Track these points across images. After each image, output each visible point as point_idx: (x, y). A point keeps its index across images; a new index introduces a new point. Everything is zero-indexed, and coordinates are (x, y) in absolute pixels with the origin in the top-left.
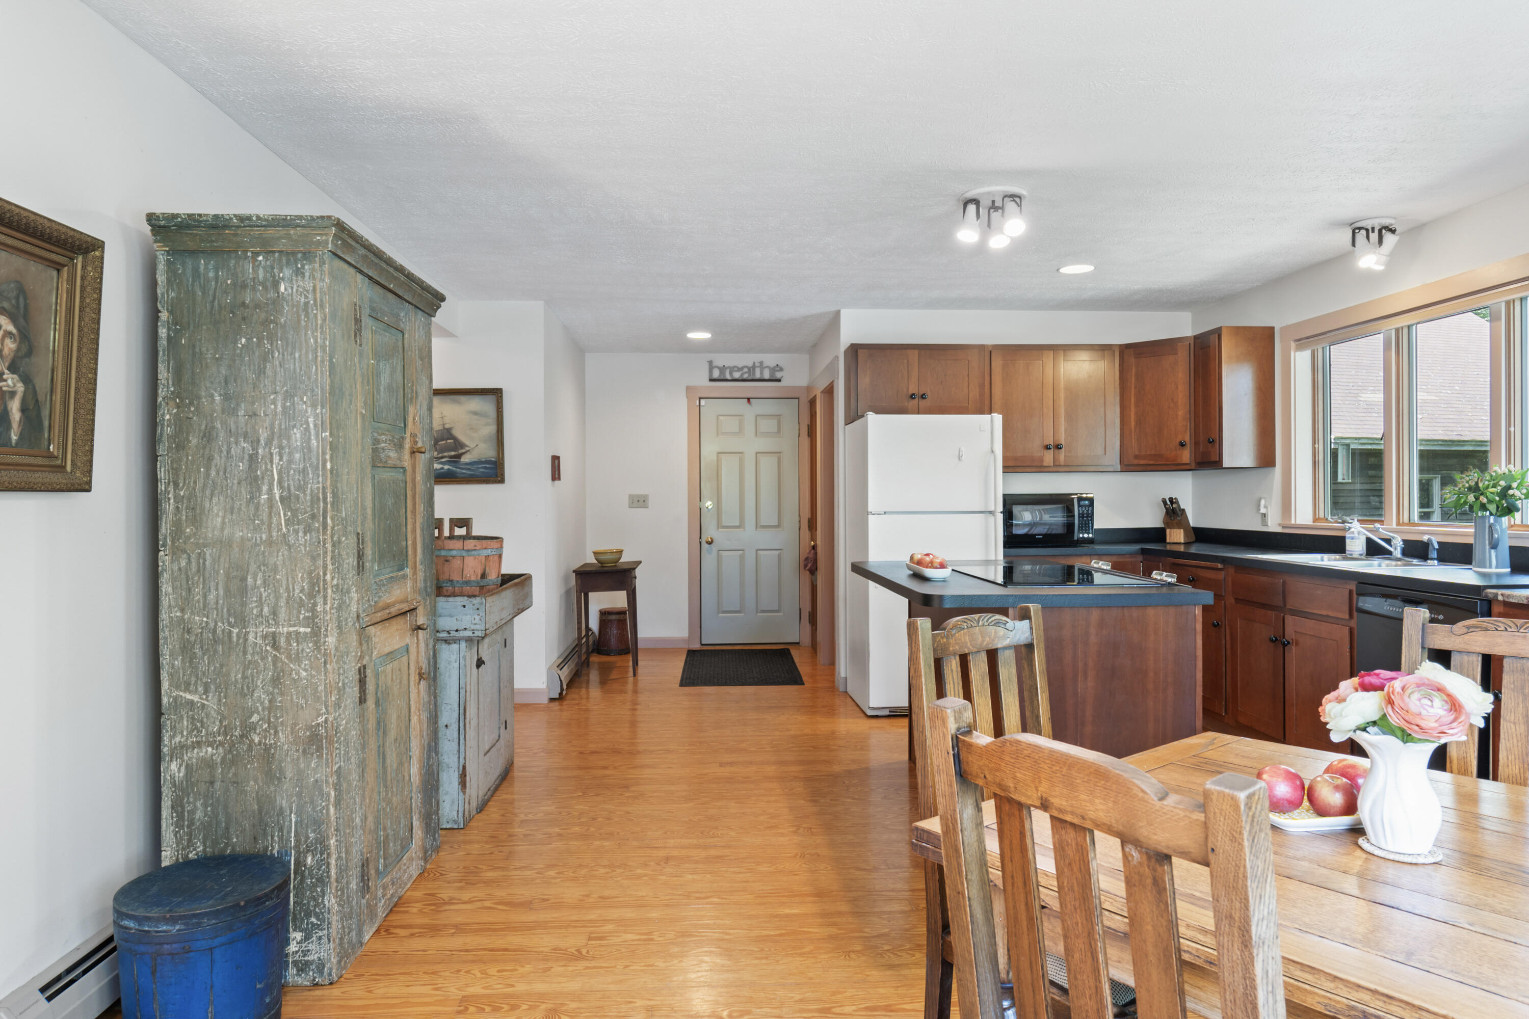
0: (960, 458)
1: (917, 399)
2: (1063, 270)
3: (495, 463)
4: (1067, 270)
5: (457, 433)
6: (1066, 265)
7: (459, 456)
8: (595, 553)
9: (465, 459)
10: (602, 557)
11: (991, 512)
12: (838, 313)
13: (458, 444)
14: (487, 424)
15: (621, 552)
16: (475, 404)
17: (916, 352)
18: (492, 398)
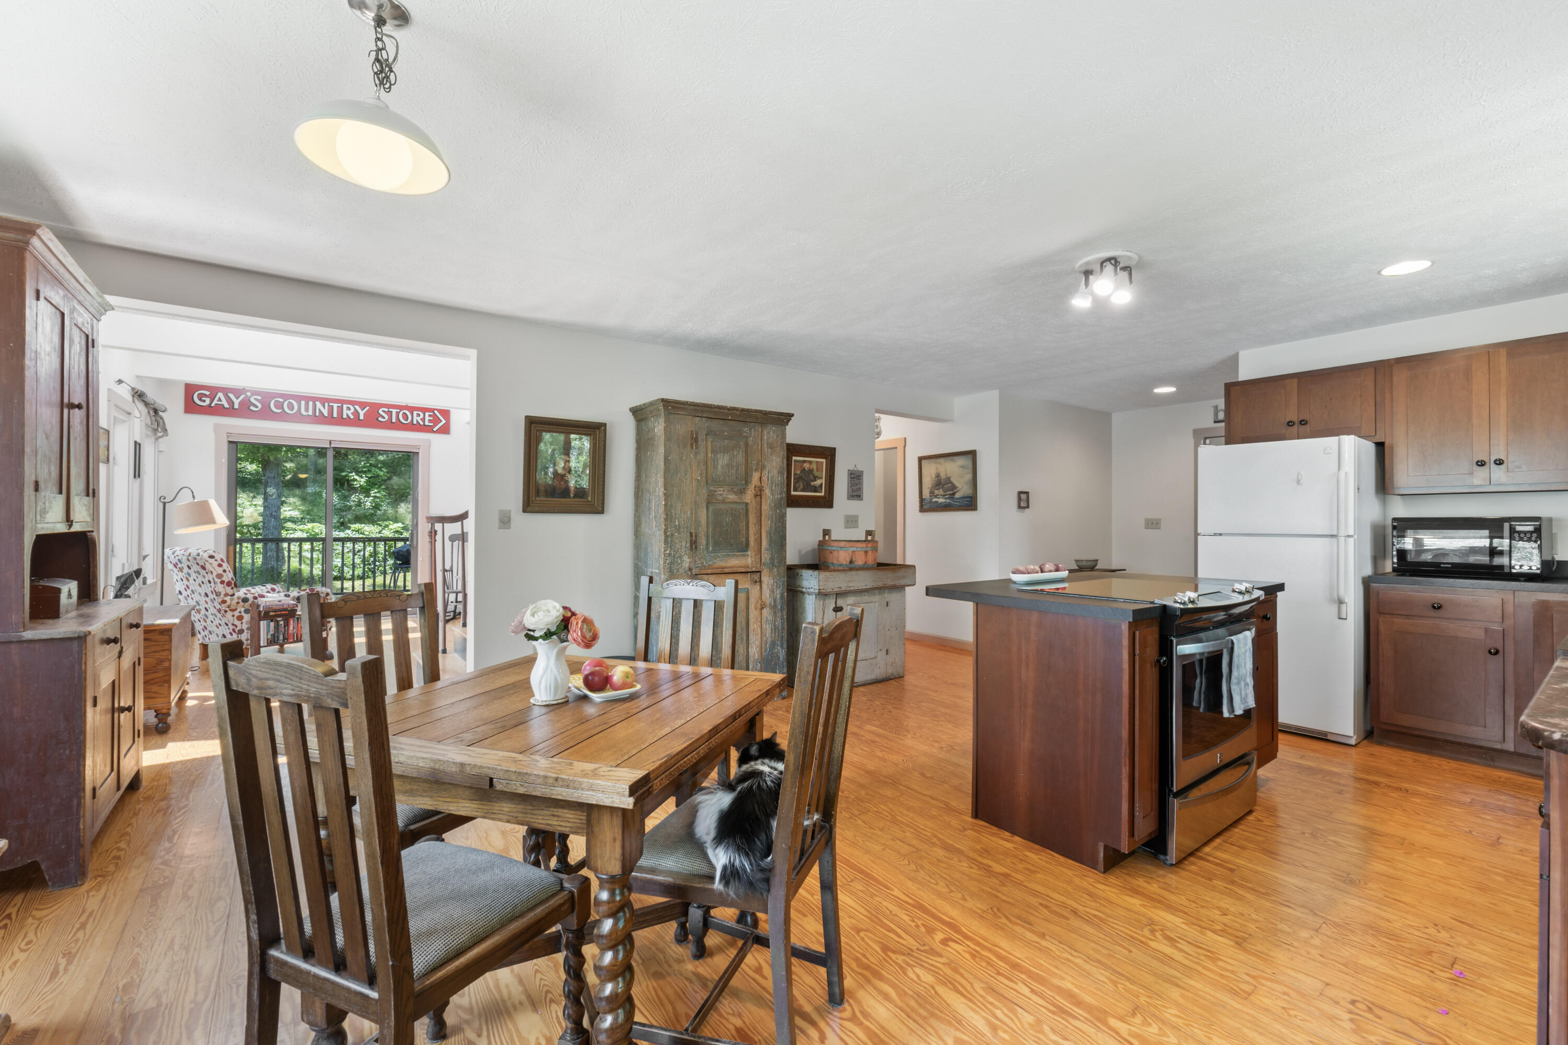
0: (1298, 482)
1: (1296, 426)
2: (1385, 272)
3: (971, 497)
4: (1387, 272)
5: (953, 480)
6: (1385, 266)
7: (954, 494)
8: (1076, 561)
9: (957, 496)
10: (1081, 564)
11: (1332, 536)
12: (1237, 354)
13: (954, 487)
14: (968, 473)
15: (1097, 560)
16: (961, 461)
17: (1295, 381)
18: (970, 456)
